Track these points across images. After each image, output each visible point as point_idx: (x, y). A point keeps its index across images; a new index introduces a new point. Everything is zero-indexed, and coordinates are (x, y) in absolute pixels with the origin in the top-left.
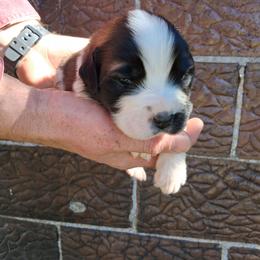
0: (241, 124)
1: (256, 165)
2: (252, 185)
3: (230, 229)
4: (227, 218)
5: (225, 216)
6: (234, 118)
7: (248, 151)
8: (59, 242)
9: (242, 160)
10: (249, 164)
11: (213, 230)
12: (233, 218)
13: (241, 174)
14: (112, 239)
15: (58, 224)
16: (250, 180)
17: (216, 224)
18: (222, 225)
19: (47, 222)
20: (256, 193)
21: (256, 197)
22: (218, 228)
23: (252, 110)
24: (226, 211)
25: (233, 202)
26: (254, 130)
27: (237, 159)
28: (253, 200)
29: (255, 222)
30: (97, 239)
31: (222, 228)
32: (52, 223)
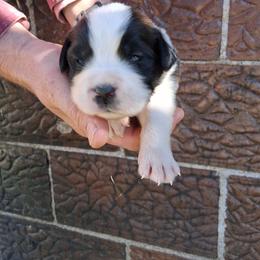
1: (252, 69)
2: (249, 95)
3: (227, 151)
4: (221, 138)
5: (219, 135)
7: (241, 51)
9: (235, 63)
10: (242, 67)
11: (206, 153)
12: (228, 139)
13: (235, 81)
14: (100, 163)
15: (47, 148)
16: (246, 88)
17: (209, 146)
18: (216, 146)
19: (37, 146)
20: (254, 104)
21: (254, 110)
22: (212, 150)
24: (220, 128)
25: (228, 116)
27: (228, 62)
28: (252, 114)
29: (256, 143)
30: (84, 164)
31: (217, 150)
32: (42, 147)
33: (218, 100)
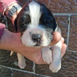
0: (70, 38)
1: (76, 53)
2: (74, 60)
4: (65, 71)
6: (67, 36)
7: (72, 48)
8: (12, 74)
10: (73, 53)
11: (61, 75)
12: (67, 71)
13: (70, 56)
15: (11, 68)
16: (74, 58)
17: (62, 73)
18: (64, 73)
19: (8, 68)
20: (76, 63)
21: (75, 64)
23: (74, 33)
24: (65, 69)
25: (68, 66)
26: (74, 40)
27: (69, 50)
33: (65, 61)
